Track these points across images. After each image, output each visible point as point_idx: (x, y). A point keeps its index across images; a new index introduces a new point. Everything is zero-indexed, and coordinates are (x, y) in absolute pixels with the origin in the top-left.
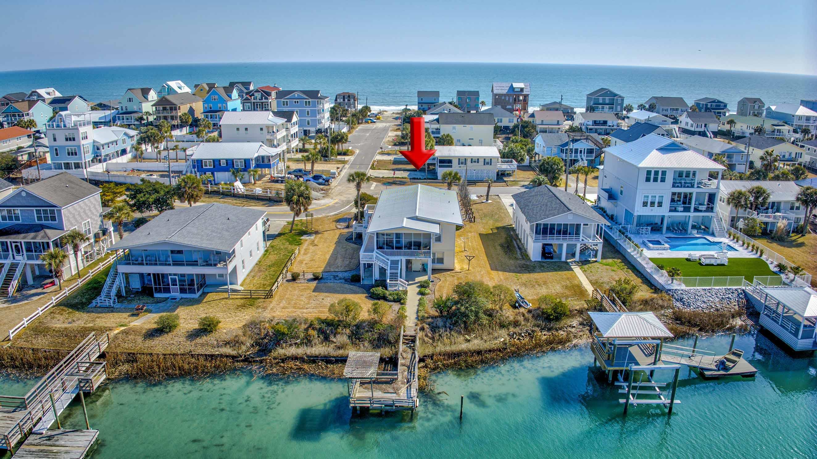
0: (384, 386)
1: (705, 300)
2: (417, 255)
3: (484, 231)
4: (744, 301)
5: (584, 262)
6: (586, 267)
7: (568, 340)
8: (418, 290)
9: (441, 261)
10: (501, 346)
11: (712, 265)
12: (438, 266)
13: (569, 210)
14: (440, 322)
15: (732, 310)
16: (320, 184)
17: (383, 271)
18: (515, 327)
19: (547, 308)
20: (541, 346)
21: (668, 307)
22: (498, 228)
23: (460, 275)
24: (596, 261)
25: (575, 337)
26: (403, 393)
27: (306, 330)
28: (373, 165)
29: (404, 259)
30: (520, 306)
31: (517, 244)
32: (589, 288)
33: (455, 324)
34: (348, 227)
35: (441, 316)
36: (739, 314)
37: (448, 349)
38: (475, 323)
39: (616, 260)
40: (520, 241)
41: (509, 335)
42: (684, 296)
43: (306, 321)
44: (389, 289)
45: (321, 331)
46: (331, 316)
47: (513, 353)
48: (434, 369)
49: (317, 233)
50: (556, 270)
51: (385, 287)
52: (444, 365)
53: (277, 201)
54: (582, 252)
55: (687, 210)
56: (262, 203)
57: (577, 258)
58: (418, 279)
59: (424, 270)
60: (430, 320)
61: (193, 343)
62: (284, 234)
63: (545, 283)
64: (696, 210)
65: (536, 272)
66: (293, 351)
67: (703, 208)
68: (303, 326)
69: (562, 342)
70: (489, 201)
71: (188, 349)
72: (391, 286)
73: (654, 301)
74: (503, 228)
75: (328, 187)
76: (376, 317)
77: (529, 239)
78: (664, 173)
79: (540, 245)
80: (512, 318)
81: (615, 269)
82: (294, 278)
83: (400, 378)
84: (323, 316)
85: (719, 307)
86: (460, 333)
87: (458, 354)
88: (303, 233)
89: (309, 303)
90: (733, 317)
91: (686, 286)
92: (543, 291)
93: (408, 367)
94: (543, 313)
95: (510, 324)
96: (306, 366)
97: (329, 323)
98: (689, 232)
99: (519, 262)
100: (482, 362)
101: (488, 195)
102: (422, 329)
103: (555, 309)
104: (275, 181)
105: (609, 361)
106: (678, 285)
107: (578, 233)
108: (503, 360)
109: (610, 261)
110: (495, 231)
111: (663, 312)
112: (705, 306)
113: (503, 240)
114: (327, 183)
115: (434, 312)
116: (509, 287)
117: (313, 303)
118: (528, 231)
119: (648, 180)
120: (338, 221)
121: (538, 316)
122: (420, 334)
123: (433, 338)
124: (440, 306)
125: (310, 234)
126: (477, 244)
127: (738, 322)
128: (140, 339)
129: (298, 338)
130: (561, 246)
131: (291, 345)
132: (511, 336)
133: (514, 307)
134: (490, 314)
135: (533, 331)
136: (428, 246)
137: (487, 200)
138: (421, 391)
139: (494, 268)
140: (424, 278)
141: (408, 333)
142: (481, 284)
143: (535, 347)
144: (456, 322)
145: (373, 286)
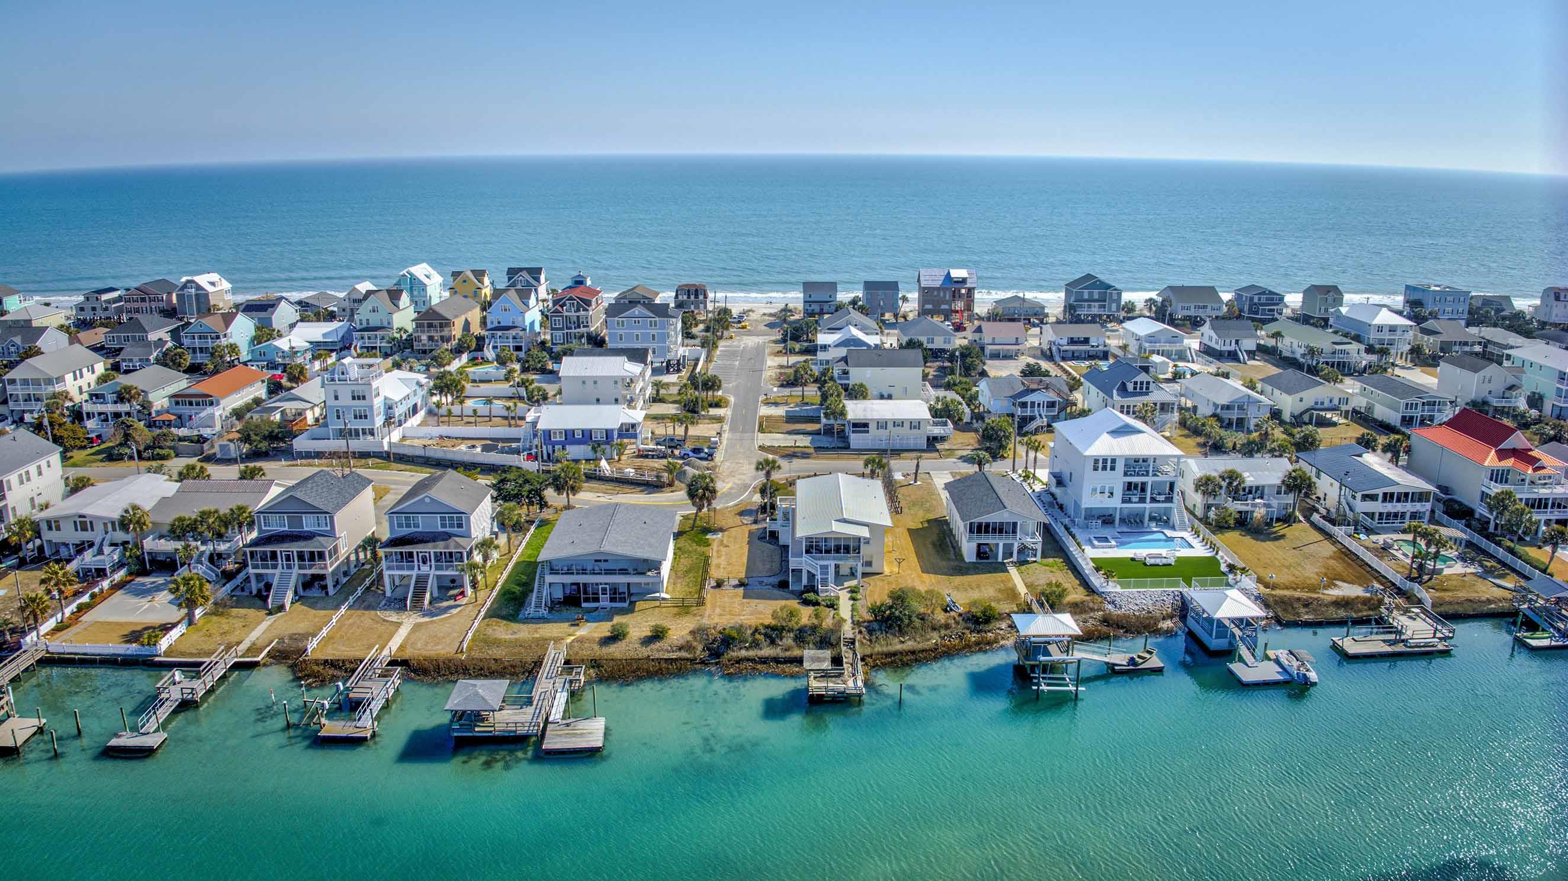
0: (833, 679)
1: (1138, 602)
2: (847, 559)
3: (914, 526)
4: (1180, 603)
5: (1021, 563)
6: (1023, 568)
7: (996, 641)
8: (849, 595)
9: (869, 564)
10: (933, 646)
11: (1158, 565)
12: (868, 570)
13: (1005, 508)
14: (876, 626)
15: (1164, 612)
16: (701, 459)
17: (811, 576)
18: (946, 630)
19: (977, 611)
20: (970, 647)
21: (1098, 610)
22: (929, 521)
23: (890, 579)
24: (1035, 562)
25: (1003, 638)
26: (850, 683)
27: (753, 634)
28: (761, 425)
29: (832, 564)
30: (951, 610)
31: (951, 542)
32: (1022, 589)
33: (890, 627)
34: (755, 522)
35: (876, 620)
36: (1171, 617)
37: (885, 649)
38: (908, 625)
39: (1056, 559)
40: (954, 536)
41: (940, 637)
42: (1117, 599)
43: (750, 626)
44: (821, 594)
45: (766, 635)
46: (774, 622)
47: (945, 652)
48: (874, 667)
49: (721, 530)
50: (990, 572)
51: (816, 592)
52: (882, 663)
53: (657, 487)
54: (1020, 552)
55: (1142, 500)
56: (639, 489)
57: (1015, 558)
58: (846, 584)
59: (853, 575)
60: (866, 624)
61: (649, 649)
62: (685, 532)
63: (978, 586)
64: (1153, 500)
65: (969, 574)
66: (744, 653)
67: (1162, 498)
68: (749, 632)
69: (989, 643)
70: (919, 483)
71: (646, 654)
72: (822, 591)
73: (1086, 603)
74: (936, 520)
75: (712, 464)
76: (816, 622)
77: (963, 537)
78: (1114, 461)
79: (974, 545)
80: (943, 621)
81: (1054, 570)
82: (719, 585)
83: (846, 673)
84: (767, 622)
85: (1151, 609)
86: (895, 635)
87: (894, 654)
88: (706, 530)
89: (743, 611)
90: (1164, 619)
91: (1122, 588)
92: (975, 595)
93: (852, 665)
94: (973, 616)
95: (941, 627)
96: (759, 666)
97: (773, 628)
98: (1146, 524)
99: (952, 563)
100: (916, 660)
101: (916, 474)
102: (860, 632)
103: (984, 613)
104: (643, 455)
105: (1027, 657)
106: (1113, 588)
107: (1014, 532)
108: (935, 659)
109: (1051, 560)
110: (926, 525)
111: (1092, 614)
112: (1137, 608)
113: (934, 537)
114: (710, 458)
115: (869, 617)
116: (940, 591)
117: (748, 610)
118: (962, 528)
119: (1096, 469)
120: (742, 514)
121: (969, 619)
122: (858, 637)
123: (870, 641)
124: (875, 610)
125: (715, 531)
126: (906, 541)
127: (1167, 624)
128: (596, 647)
129: (746, 642)
130: (997, 545)
131: (741, 648)
132: (943, 638)
133: (946, 611)
134: (922, 618)
135: (963, 633)
136: (857, 550)
137: (915, 482)
138: (866, 683)
139: (925, 570)
140: (854, 583)
141: (847, 636)
142: (914, 589)
143: (964, 648)
144: (891, 625)
145: (803, 593)
